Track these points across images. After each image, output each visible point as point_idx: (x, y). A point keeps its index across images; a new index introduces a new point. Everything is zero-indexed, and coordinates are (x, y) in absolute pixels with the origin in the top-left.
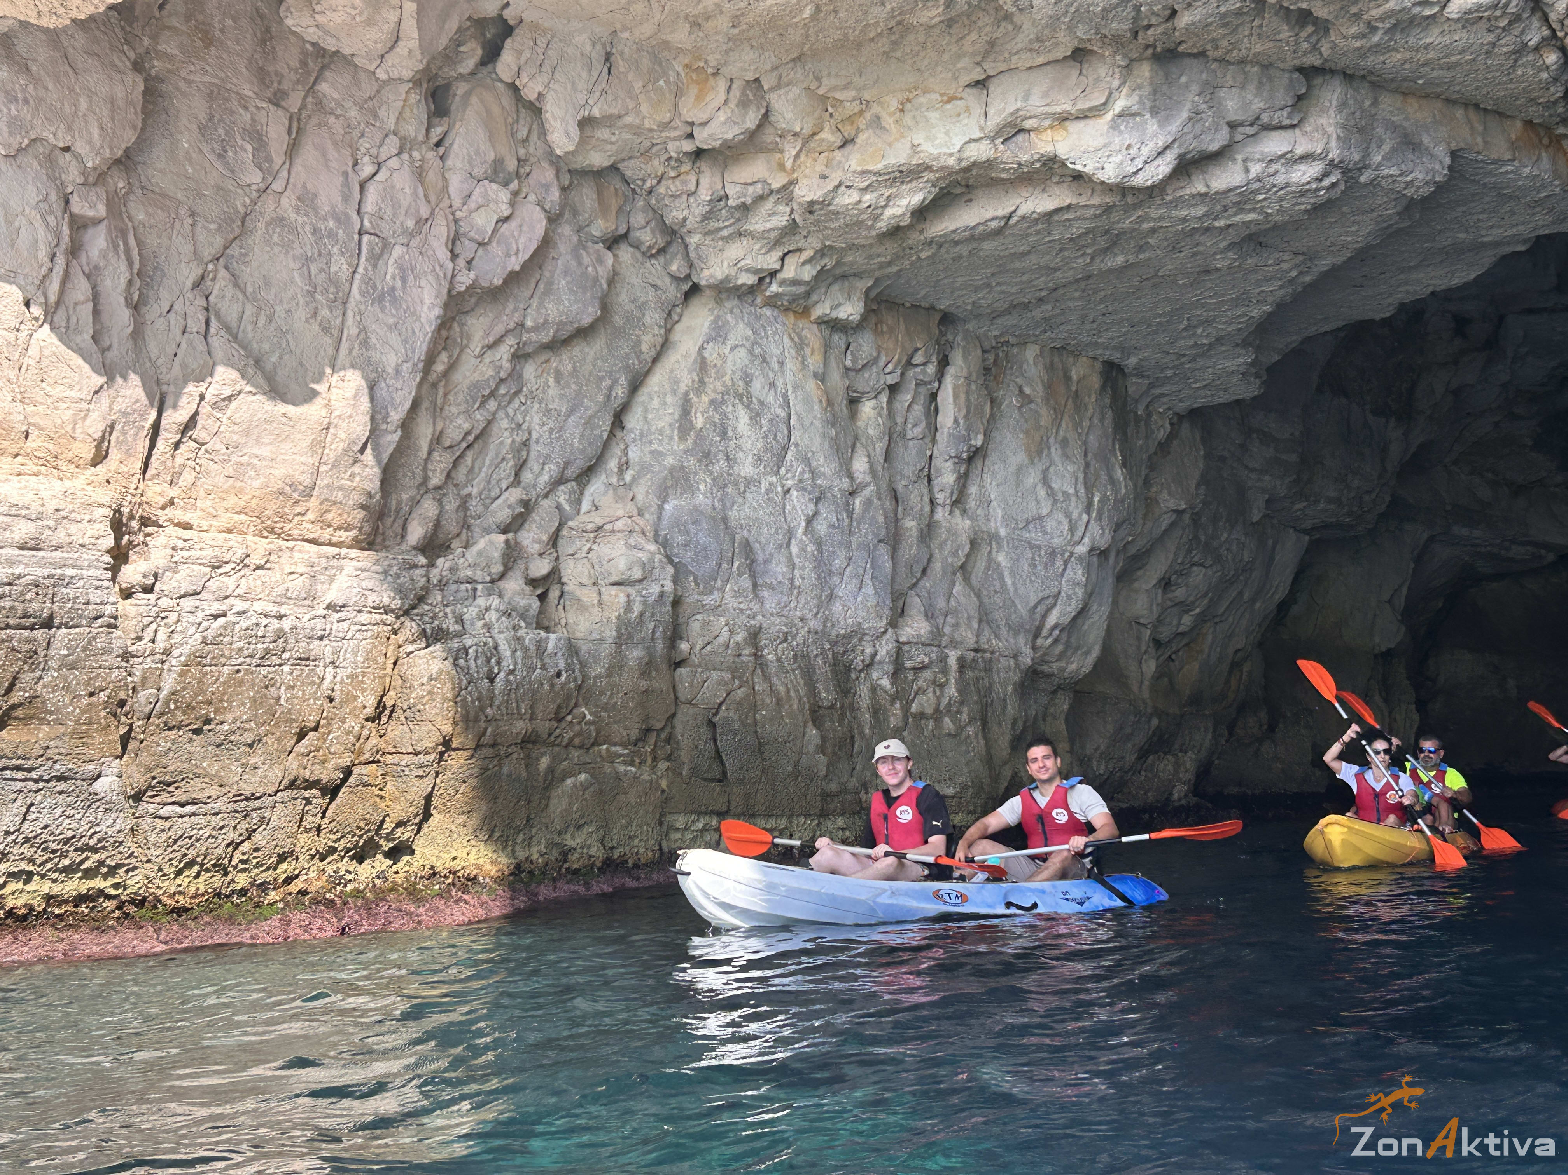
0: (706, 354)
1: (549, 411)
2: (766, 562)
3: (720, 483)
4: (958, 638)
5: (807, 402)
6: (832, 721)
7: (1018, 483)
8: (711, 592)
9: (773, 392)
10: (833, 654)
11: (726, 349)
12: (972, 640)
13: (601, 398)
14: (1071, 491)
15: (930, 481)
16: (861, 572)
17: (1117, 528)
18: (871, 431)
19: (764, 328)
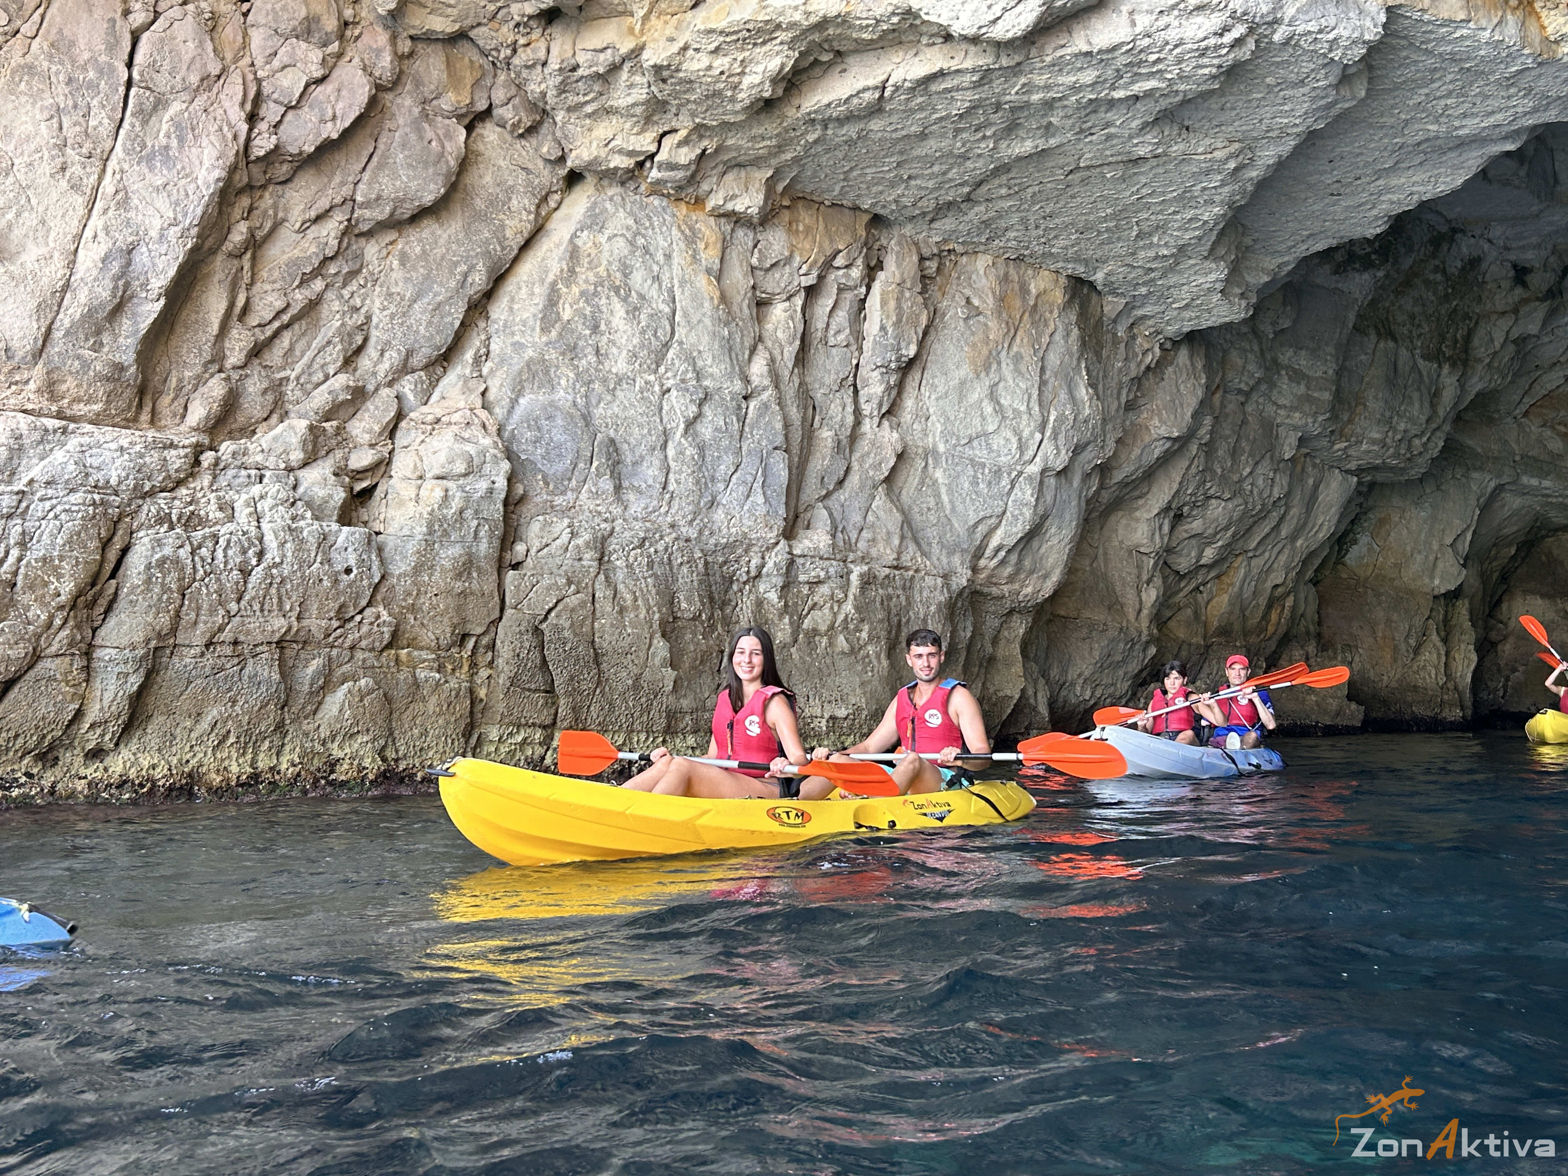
0: (579, 242)
1: (390, 295)
2: (635, 464)
3: (585, 380)
4: (874, 552)
5: (696, 297)
6: (694, 634)
7: (961, 397)
8: (564, 493)
9: (656, 285)
10: (706, 563)
11: (602, 239)
12: (890, 557)
13: (453, 284)
14: (1023, 408)
15: (856, 392)
16: (750, 479)
17: (1077, 450)
18: (780, 334)
19: (650, 219)
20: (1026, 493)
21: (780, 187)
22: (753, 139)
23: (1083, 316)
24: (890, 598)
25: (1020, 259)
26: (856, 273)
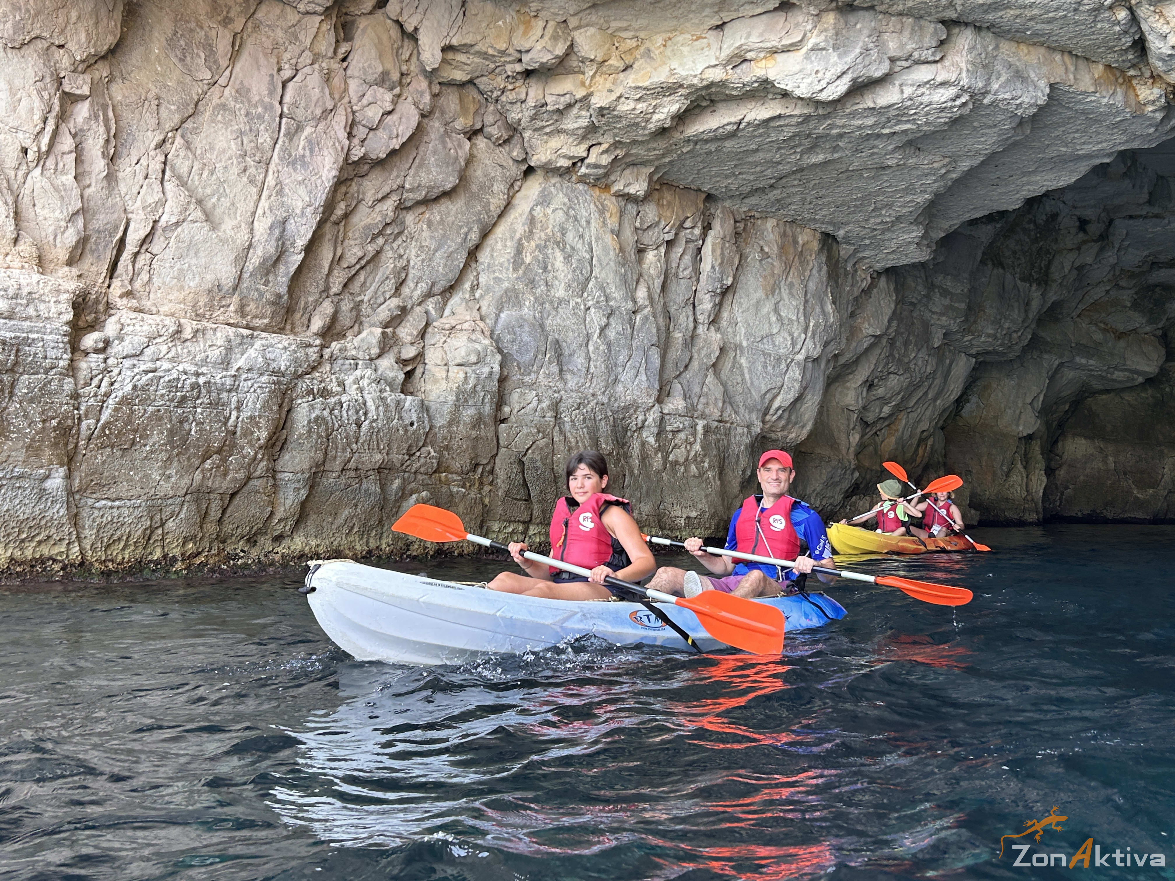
0: (535, 213)
1: (422, 247)
2: (570, 355)
3: (540, 302)
4: (707, 412)
5: (605, 249)
7: (757, 311)
8: (529, 374)
9: (581, 241)
10: (614, 419)
11: (549, 211)
12: (717, 414)
13: (459, 240)
14: (795, 318)
15: (694, 307)
16: (637, 365)
17: (826, 345)
18: (652, 271)
19: (577, 198)
20: (795, 373)
21: (656, 178)
22: (649, 150)
23: (829, 257)
24: (719, 441)
25: (793, 222)
26: (697, 231)
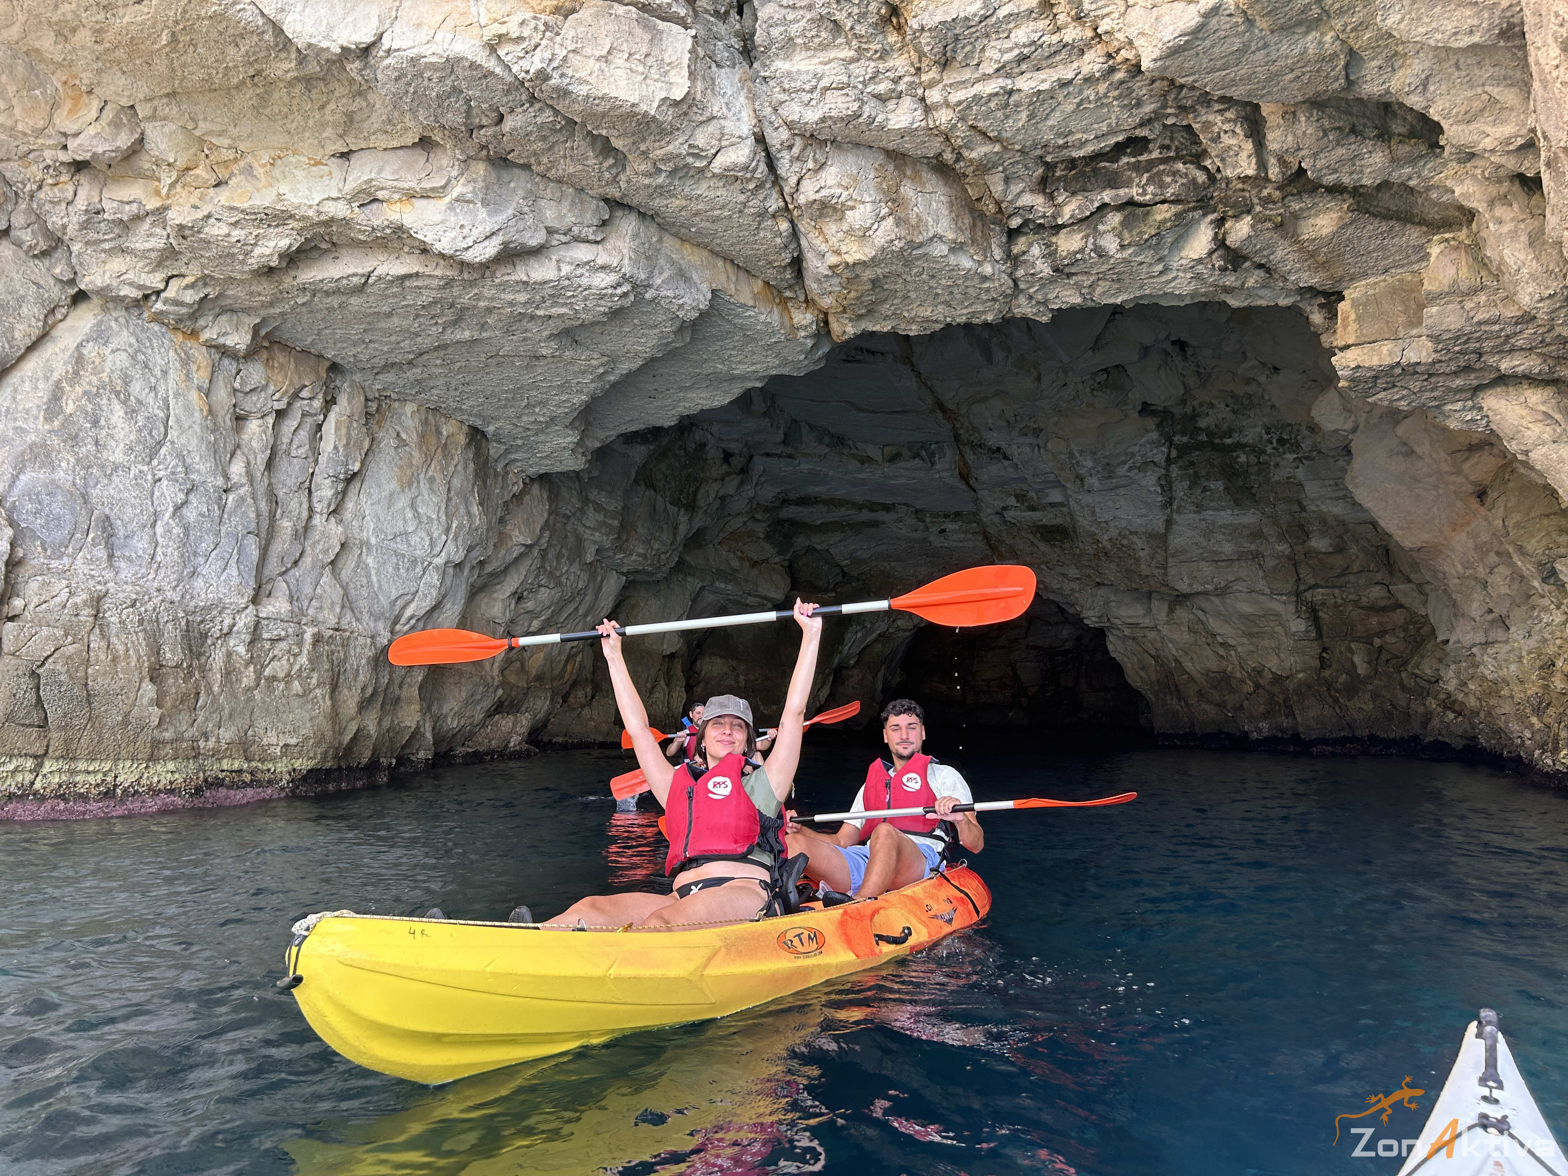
0: (84, 351)
2: (126, 537)
3: (84, 464)
4: (319, 618)
5: (188, 408)
6: (176, 679)
7: (390, 504)
8: (60, 558)
9: (153, 394)
10: (188, 622)
11: (106, 351)
12: (332, 621)
14: (434, 516)
15: (311, 494)
16: (227, 556)
17: (470, 549)
18: (254, 444)
19: (150, 340)
20: (433, 578)
21: (263, 332)
22: (251, 294)
23: (477, 454)
24: (333, 652)
25: (436, 410)
26: (317, 404)
